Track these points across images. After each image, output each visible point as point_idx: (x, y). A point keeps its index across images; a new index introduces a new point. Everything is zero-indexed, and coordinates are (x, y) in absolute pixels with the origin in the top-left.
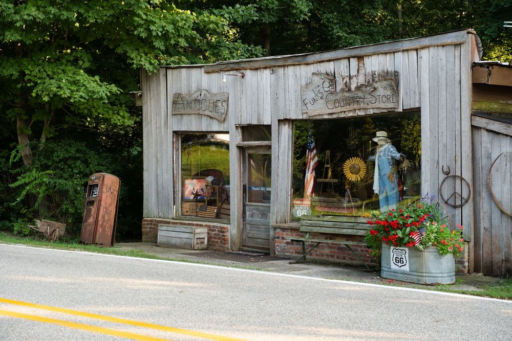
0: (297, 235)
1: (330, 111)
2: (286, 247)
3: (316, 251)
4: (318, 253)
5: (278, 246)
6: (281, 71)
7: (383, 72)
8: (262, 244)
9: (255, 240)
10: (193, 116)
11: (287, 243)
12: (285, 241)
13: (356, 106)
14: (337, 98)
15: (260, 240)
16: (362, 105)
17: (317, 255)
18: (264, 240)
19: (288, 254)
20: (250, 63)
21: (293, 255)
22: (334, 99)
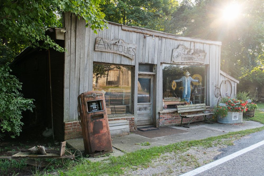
0: (170, 115)
1: (182, 62)
2: (165, 122)
3: (177, 120)
4: (178, 121)
5: (161, 122)
6: (164, 40)
7: (200, 50)
8: (145, 123)
9: (141, 121)
10: (111, 54)
11: (165, 120)
12: (164, 119)
13: (191, 61)
14: (186, 57)
15: (144, 121)
16: (194, 61)
17: (177, 122)
18: (145, 121)
19: (165, 124)
20: (151, 32)
21: (168, 124)
22: (185, 57)
